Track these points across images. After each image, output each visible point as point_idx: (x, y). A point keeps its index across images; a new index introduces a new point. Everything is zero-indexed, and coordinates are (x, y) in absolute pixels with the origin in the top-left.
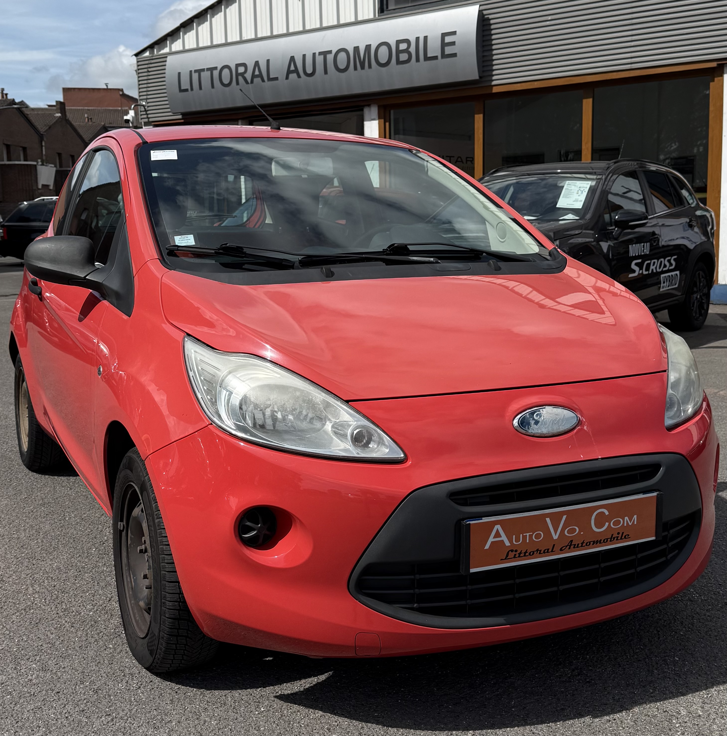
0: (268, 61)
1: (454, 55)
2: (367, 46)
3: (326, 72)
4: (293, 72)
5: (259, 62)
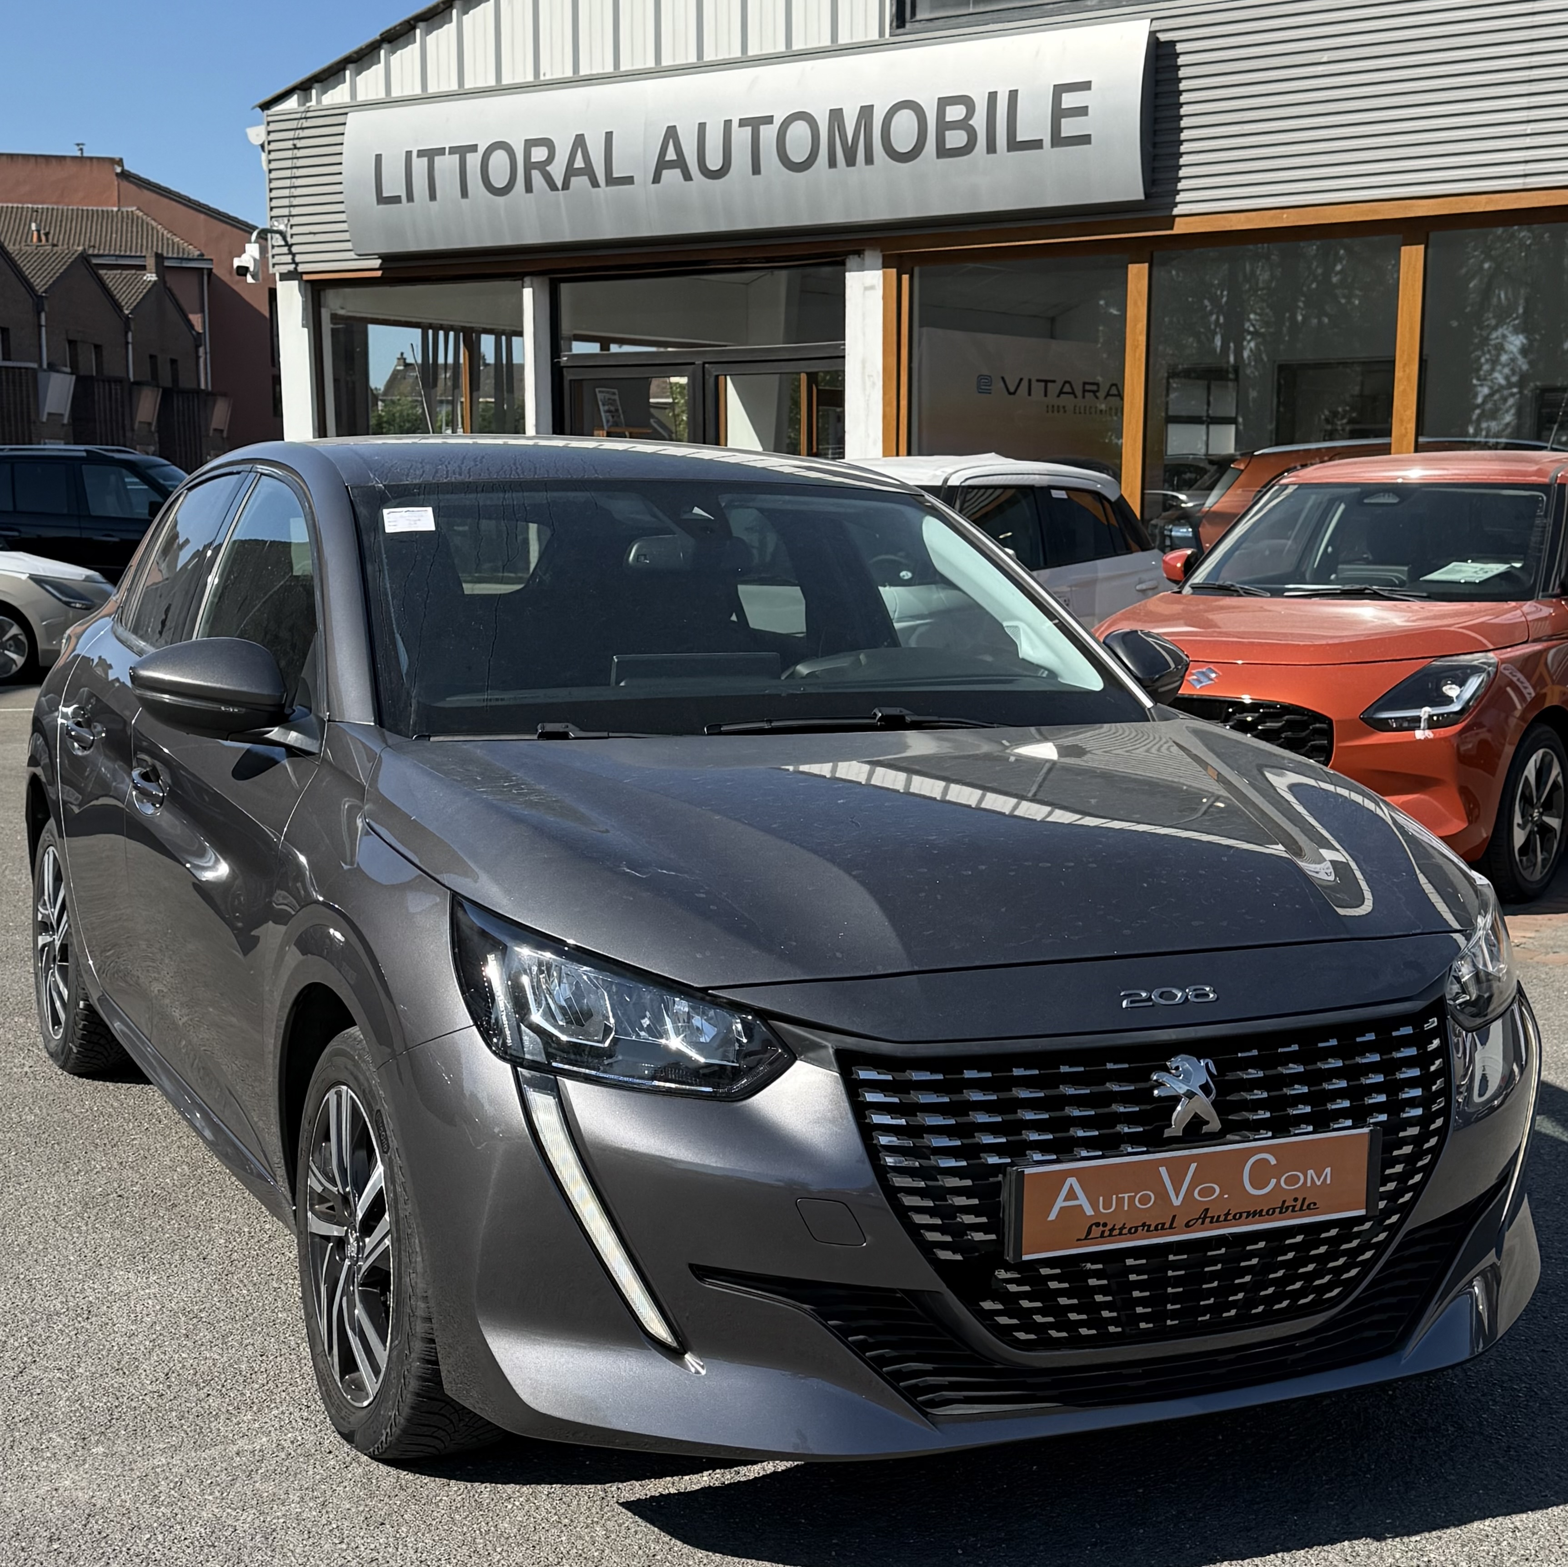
0: (609, 136)
1: (1085, 139)
2: (862, 107)
3: (756, 170)
4: (671, 165)
5: (586, 136)
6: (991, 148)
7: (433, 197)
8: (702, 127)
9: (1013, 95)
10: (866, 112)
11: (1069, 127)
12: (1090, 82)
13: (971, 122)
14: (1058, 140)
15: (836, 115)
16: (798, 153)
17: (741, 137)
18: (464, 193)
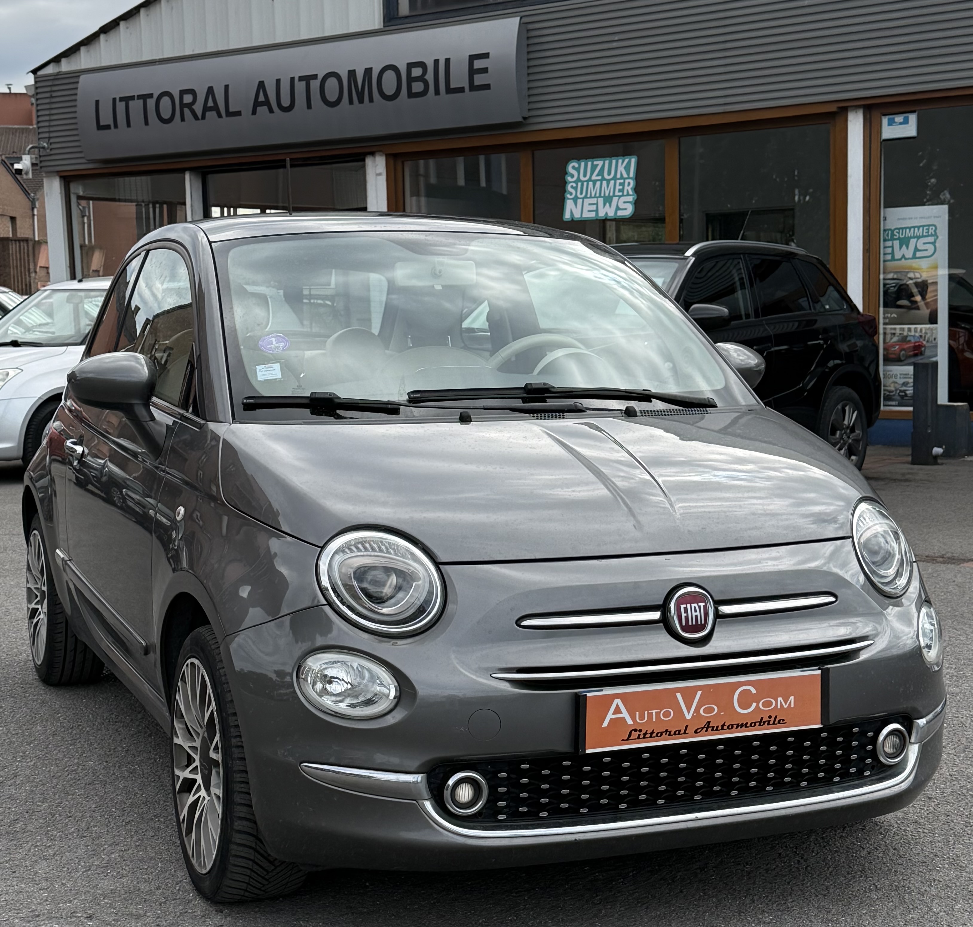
0: (227, 87)
1: (487, 87)
2: (366, 69)
3: (309, 106)
4: (262, 104)
5: (214, 88)
6: (437, 92)
7: (129, 125)
8: (278, 81)
9: (448, 61)
10: (368, 71)
11: (479, 80)
12: (488, 54)
13: (426, 77)
14: (473, 87)
15: (352, 74)
16: (332, 97)
17: (300, 87)
18: (147, 123)
